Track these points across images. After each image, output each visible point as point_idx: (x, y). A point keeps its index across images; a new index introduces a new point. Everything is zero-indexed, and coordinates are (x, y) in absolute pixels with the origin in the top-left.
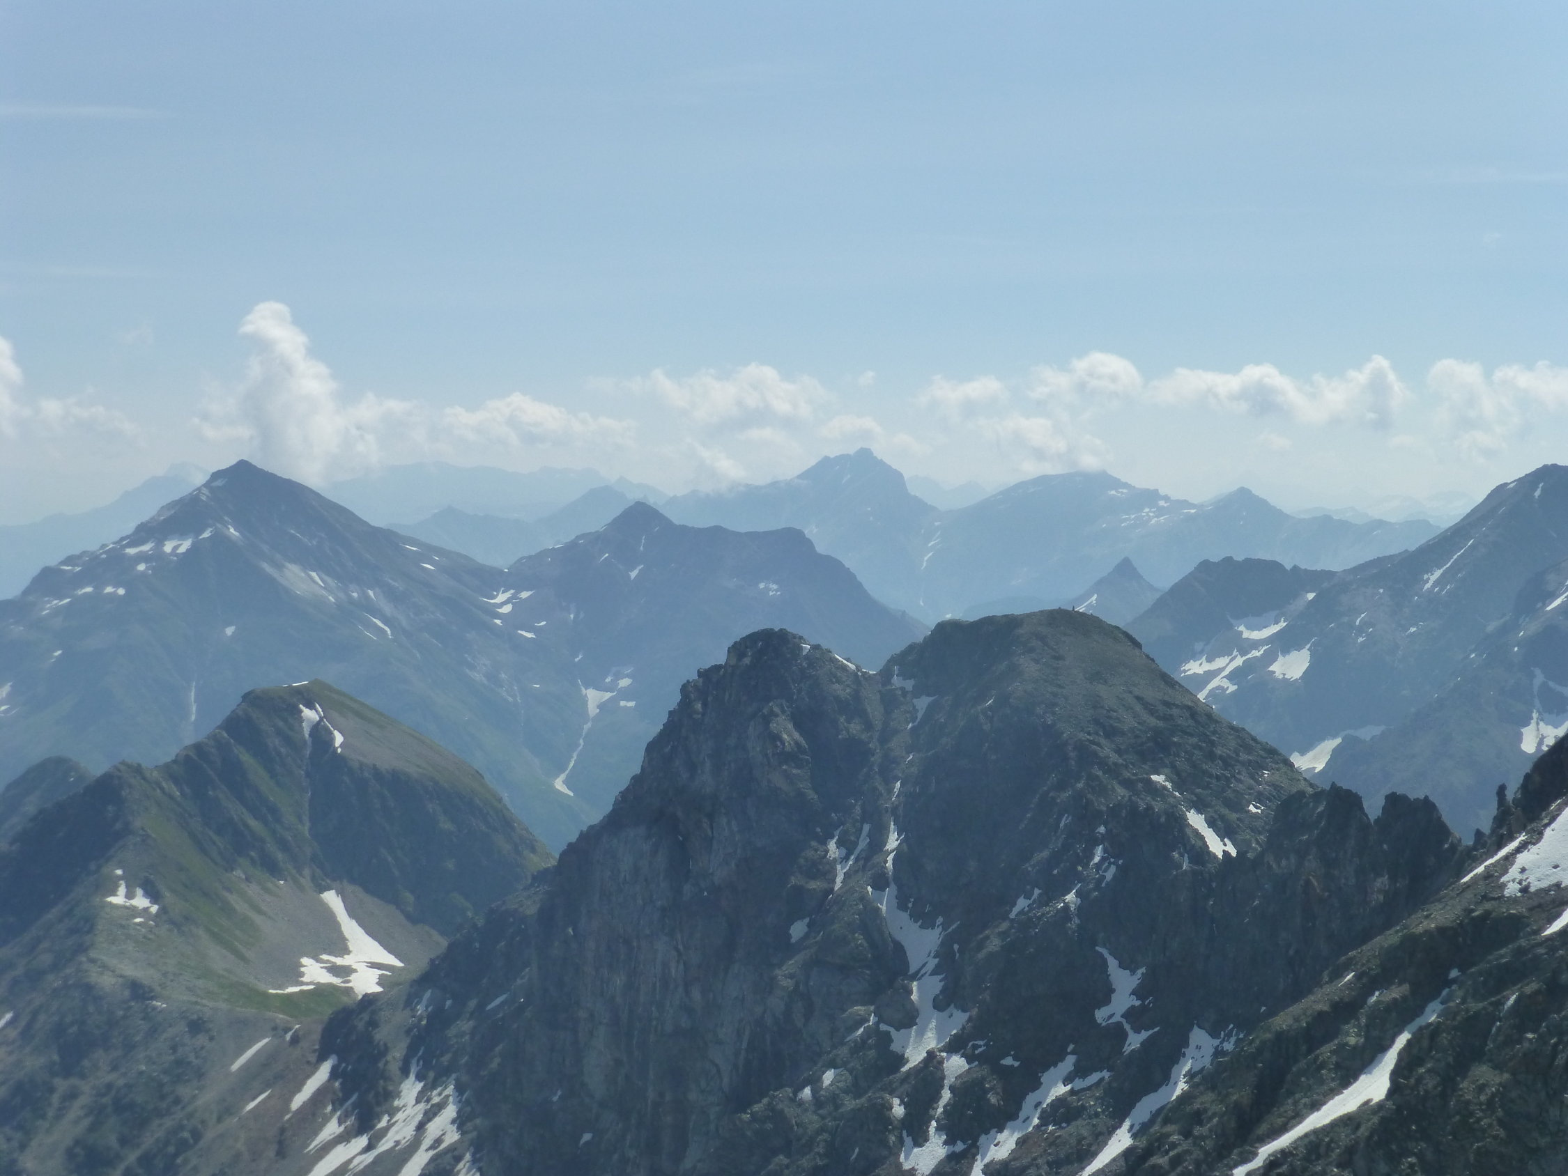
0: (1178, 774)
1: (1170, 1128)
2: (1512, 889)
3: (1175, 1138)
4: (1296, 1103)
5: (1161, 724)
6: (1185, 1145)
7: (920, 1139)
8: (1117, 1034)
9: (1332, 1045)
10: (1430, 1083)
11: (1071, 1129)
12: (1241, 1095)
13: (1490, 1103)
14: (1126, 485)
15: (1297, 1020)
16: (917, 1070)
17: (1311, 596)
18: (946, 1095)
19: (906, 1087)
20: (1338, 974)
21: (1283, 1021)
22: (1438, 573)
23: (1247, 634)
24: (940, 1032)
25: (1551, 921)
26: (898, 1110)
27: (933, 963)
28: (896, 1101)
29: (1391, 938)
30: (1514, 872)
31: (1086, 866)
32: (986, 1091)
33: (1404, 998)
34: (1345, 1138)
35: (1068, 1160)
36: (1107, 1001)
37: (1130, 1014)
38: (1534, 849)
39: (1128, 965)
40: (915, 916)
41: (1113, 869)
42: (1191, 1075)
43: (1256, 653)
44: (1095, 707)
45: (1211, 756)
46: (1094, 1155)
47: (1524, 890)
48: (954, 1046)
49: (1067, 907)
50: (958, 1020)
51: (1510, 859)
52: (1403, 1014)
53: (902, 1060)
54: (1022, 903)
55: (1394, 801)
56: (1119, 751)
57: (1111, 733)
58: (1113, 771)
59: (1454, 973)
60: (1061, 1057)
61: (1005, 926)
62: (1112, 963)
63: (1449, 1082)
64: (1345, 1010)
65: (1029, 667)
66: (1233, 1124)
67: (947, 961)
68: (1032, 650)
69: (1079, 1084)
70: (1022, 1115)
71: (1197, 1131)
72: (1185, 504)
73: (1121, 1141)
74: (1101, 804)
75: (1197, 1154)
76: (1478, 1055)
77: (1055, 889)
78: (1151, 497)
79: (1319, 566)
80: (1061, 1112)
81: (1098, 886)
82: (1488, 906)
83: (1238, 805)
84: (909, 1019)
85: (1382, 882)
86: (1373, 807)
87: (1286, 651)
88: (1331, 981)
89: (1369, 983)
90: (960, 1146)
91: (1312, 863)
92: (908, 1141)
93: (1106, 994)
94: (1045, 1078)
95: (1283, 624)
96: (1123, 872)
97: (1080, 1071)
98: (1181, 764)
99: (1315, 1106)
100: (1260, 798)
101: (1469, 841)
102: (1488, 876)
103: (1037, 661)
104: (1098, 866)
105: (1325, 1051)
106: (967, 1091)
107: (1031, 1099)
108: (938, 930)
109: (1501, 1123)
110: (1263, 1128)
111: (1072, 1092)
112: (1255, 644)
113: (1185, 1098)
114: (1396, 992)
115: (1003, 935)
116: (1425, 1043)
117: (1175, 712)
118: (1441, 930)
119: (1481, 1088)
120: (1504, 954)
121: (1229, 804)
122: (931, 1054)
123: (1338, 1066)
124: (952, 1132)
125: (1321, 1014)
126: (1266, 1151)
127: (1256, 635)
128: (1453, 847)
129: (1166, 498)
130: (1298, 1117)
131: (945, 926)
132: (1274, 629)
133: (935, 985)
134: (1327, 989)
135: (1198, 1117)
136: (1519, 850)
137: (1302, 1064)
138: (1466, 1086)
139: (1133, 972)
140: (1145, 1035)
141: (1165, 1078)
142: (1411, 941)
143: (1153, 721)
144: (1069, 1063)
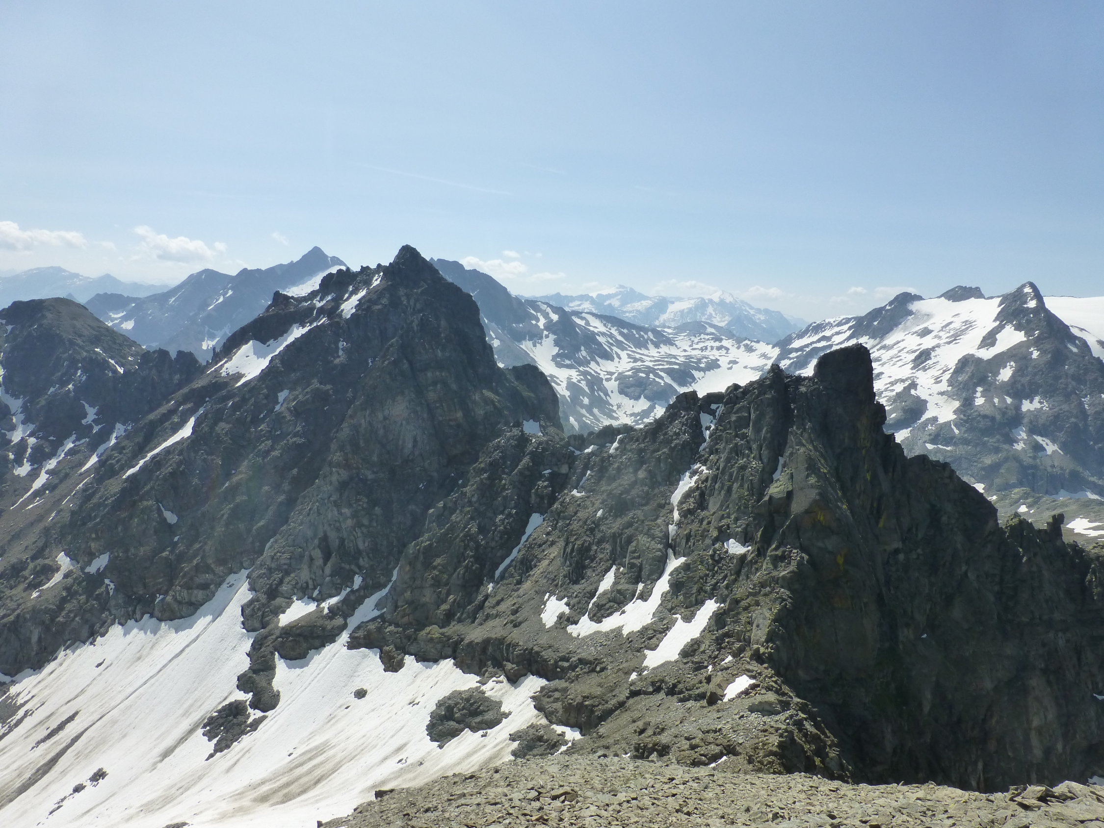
0: (104, 348)
1: (113, 452)
2: (224, 374)
3: (116, 455)
4: (158, 440)
5: (97, 333)
6: (121, 456)
7: (21, 464)
8: (90, 427)
9: (169, 422)
10: (206, 429)
11: (77, 456)
12: (139, 439)
13: (226, 433)
14: (67, 271)
15: (156, 416)
16: (17, 444)
17: (133, 305)
18: (29, 450)
19: (14, 449)
20: (169, 401)
21: (152, 416)
22: (173, 299)
23: (113, 316)
24: (24, 431)
25: (237, 383)
26: (11, 456)
27: (20, 410)
28: (10, 454)
29: (185, 390)
30: (224, 369)
31: (75, 376)
32: (44, 448)
33: (192, 407)
34: (179, 448)
35: (76, 466)
36: (85, 417)
37: (93, 421)
38: (230, 362)
39: (92, 405)
40: (12, 396)
41: (85, 377)
42: (117, 438)
43: (116, 322)
44: (74, 328)
45: (115, 343)
46: (85, 464)
47: (228, 374)
48: (31, 435)
49: (69, 389)
50: (31, 427)
51: (222, 366)
52: (192, 412)
53: (11, 441)
54: (52, 389)
55: (180, 353)
56: (84, 342)
57: (80, 336)
58: (81, 347)
59: (207, 399)
60: (71, 435)
61: (46, 397)
62: (87, 406)
63: (212, 428)
64: (172, 412)
65: (49, 315)
66: (137, 448)
67: (25, 409)
68: (50, 310)
69: (77, 443)
70: (58, 454)
71: (124, 452)
72: (88, 278)
73: (94, 459)
74: (78, 357)
75: (125, 458)
76: (221, 420)
77: (64, 384)
78: (76, 275)
79: (135, 296)
80: (72, 452)
81: (80, 383)
82: (217, 379)
83: (125, 358)
84: (13, 428)
85: (177, 377)
86: (173, 355)
87: (126, 321)
88: (166, 404)
89: (179, 404)
90: (36, 466)
91: (154, 372)
92: (16, 466)
93: (85, 415)
94: (65, 442)
95: (125, 313)
96: (88, 378)
97: (78, 439)
98: (105, 345)
99: (165, 440)
100: (132, 355)
101: (205, 364)
102: (216, 370)
103: (52, 313)
104: (79, 376)
105: (167, 424)
106: (37, 449)
107: (61, 449)
108: (21, 400)
109: (230, 439)
110: (147, 449)
111: (75, 446)
112: (116, 319)
113: (115, 444)
114: (189, 406)
115: (46, 399)
116: (203, 418)
117: (102, 330)
118: (202, 387)
119: (223, 429)
120: (224, 392)
121: (122, 357)
122: (22, 438)
123: (172, 428)
124: (33, 460)
125: (164, 414)
126: (150, 455)
127: (116, 316)
128: (200, 366)
129: (82, 276)
130: (160, 444)
131: (24, 398)
132: (123, 314)
133: (22, 417)
134: (166, 406)
135: (124, 448)
136: (225, 363)
137: (159, 428)
138: (218, 429)
139: (94, 408)
140: (100, 426)
141: (108, 439)
142: (193, 391)
143: (95, 333)
144: (74, 437)
